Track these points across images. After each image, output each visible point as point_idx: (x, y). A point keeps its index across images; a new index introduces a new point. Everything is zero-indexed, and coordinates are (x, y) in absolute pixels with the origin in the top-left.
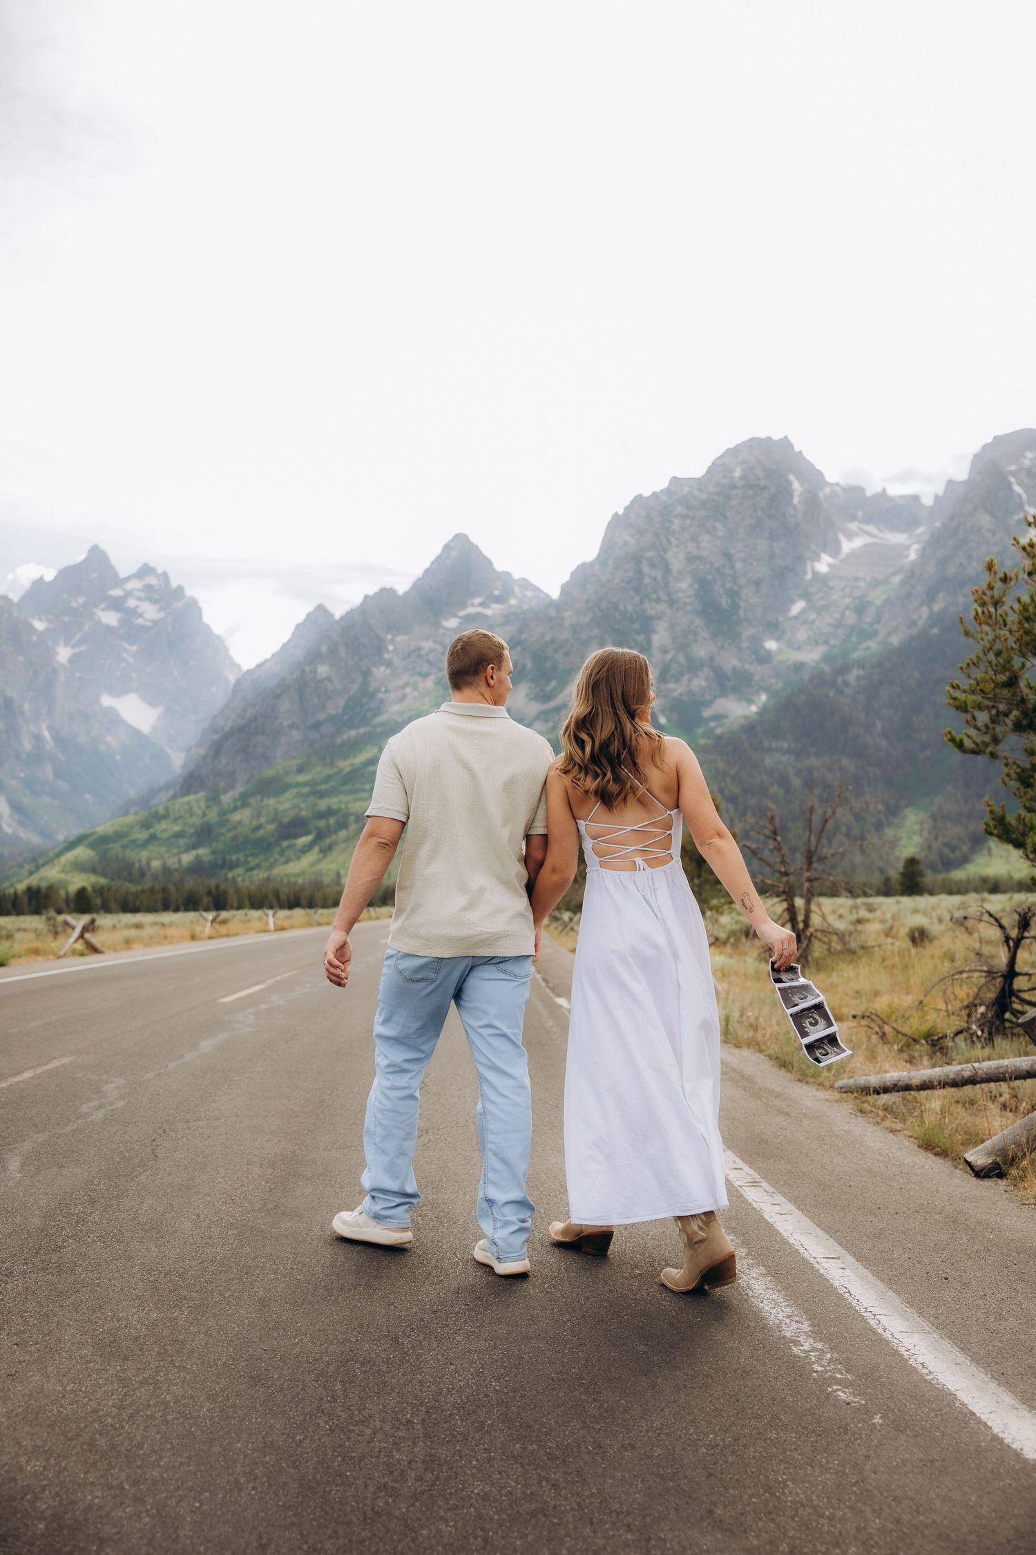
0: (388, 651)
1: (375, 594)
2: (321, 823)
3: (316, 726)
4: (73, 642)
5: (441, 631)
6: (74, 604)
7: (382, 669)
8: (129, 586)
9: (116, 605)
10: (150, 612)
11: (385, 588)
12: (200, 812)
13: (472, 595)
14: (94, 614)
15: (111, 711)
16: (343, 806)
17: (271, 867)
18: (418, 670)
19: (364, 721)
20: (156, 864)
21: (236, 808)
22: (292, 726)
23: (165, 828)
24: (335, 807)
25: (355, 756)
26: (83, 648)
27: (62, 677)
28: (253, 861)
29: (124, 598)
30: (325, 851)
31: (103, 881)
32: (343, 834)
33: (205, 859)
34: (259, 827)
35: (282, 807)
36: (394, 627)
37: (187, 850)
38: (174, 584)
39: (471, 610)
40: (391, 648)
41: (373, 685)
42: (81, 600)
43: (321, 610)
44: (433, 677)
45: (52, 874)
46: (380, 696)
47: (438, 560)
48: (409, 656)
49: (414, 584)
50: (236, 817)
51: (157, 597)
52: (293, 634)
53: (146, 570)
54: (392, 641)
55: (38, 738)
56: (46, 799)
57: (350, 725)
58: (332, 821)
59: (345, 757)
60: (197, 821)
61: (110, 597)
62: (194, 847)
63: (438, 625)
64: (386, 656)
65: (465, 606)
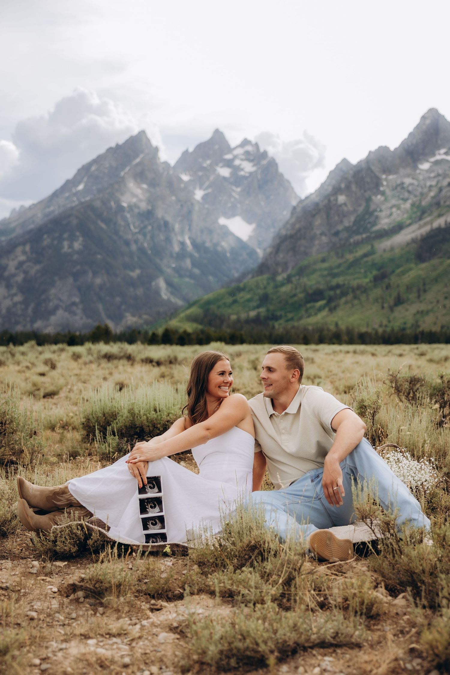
0: (383, 185)
1: (376, 150)
2: (332, 293)
3: (337, 234)
4: (204, 187)
5: (418, 171)
6: (205, 165)
7: (379, 197)
8: (236, 152)
9: (229, 164)
10: (248, 167)
11: (382, 147)
12: (262, 286)
13: (439, 148)
14: (215, 170)
15: (224, 227)
16: (346, 282)
17: (300, 319)
18: (401, 197)
19: (366, 230)
20: (234, 317)
21: (283, 284)
22: (321, 234)
23: (243, 296)
24: (341, 283)
25: (356, 252)
26: (210, 190)
27: (197, 208)
28: (290, 315)
29: (232, 160)
30: (332, 310)
31: (200, 327)
32: (343, 300)
33: (262, 315)
34: (295, 295)
35: (309, 283)
36: (387, 171)
37: (254, 308)
38: (262, 150)
39: (438, 157)
40: (385, 183)
41: (372, 207)
42: (208, 162)
43: (345, 161)
44: (410, 201)
45: (174, 323)
46: (376, 214)
47: (417, 127)
48: (396, 188)
49: (402, 142)
50: (284, 289)
51: (252, 158)
52: (328, 177)
53: (246, 142)
54: (386, 179)
55: (183, 244)
56: (187, 280)
57: (357, 232)
58: (338, 292)
59: (351, 252)
60: (261, 292)
61: (225, 160)
62: (258, 307)
63: (415, 168)
64: (382, 189)
65: (434, 155)
